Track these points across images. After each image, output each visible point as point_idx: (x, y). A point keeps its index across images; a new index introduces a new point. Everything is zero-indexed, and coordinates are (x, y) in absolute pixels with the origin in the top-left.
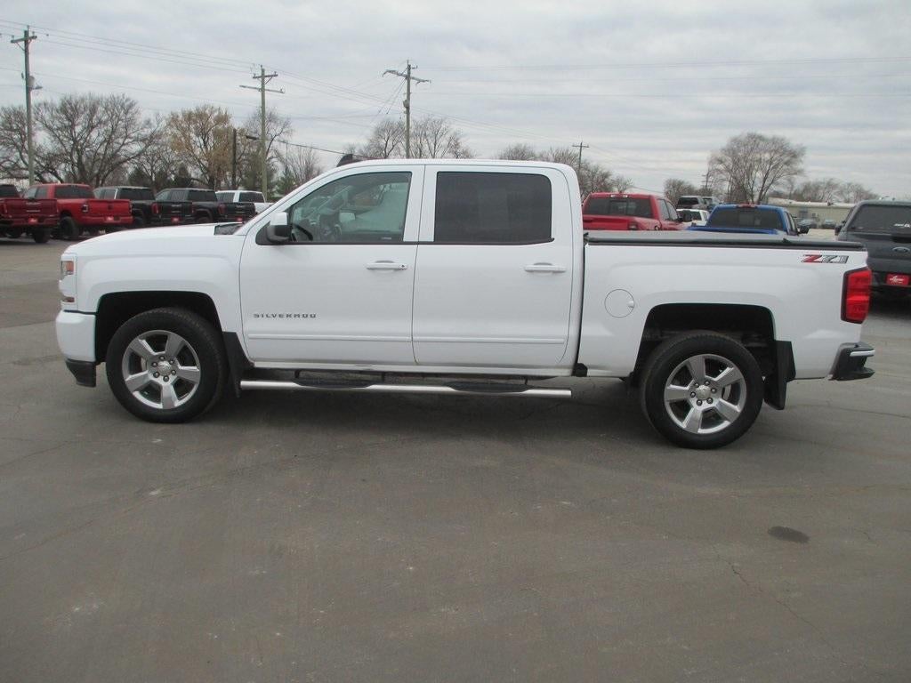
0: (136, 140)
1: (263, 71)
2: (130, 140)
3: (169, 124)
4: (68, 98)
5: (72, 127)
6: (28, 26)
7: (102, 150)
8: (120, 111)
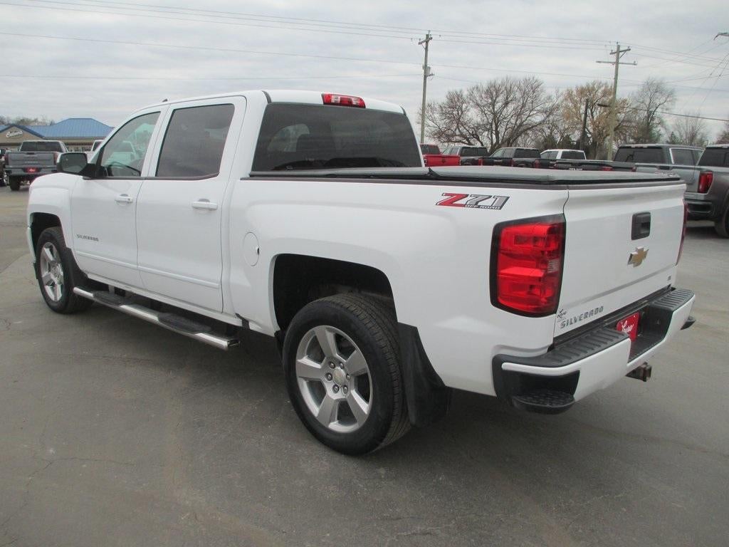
0: (539, 111)
1: (619, 47)
2: (535, 112)
3: (566, 99)
4: (493, 82)
5: (493, 104)
6: (429, 31)
7: (513, 121)
8: (532, 89)
